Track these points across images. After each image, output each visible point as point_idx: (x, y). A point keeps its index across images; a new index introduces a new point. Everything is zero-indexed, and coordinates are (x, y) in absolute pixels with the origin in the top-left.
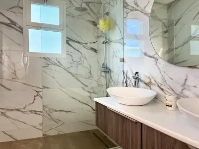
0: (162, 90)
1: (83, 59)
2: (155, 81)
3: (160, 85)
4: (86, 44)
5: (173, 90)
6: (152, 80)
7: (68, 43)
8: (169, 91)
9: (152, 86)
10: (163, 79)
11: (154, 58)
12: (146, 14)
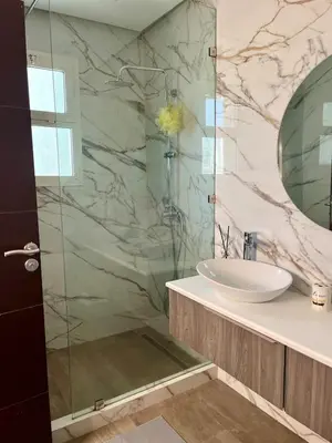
0: (300, 268)
1: (117, 187)
2: (286, 251)
3: (295, 260)
4: (123, 153)
5: (321, 273)
6: (279, 248)
7: (85, 152)
8: (313, 272)
9: (279, 260)
10: (303, 250)
11: (283, 207)
12: (268, 119)
